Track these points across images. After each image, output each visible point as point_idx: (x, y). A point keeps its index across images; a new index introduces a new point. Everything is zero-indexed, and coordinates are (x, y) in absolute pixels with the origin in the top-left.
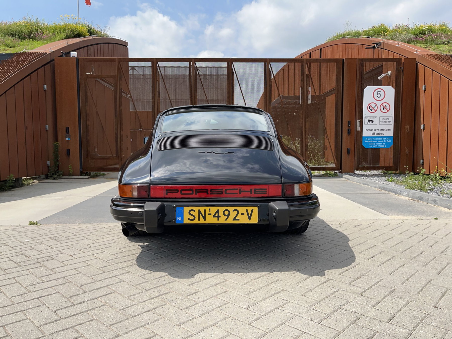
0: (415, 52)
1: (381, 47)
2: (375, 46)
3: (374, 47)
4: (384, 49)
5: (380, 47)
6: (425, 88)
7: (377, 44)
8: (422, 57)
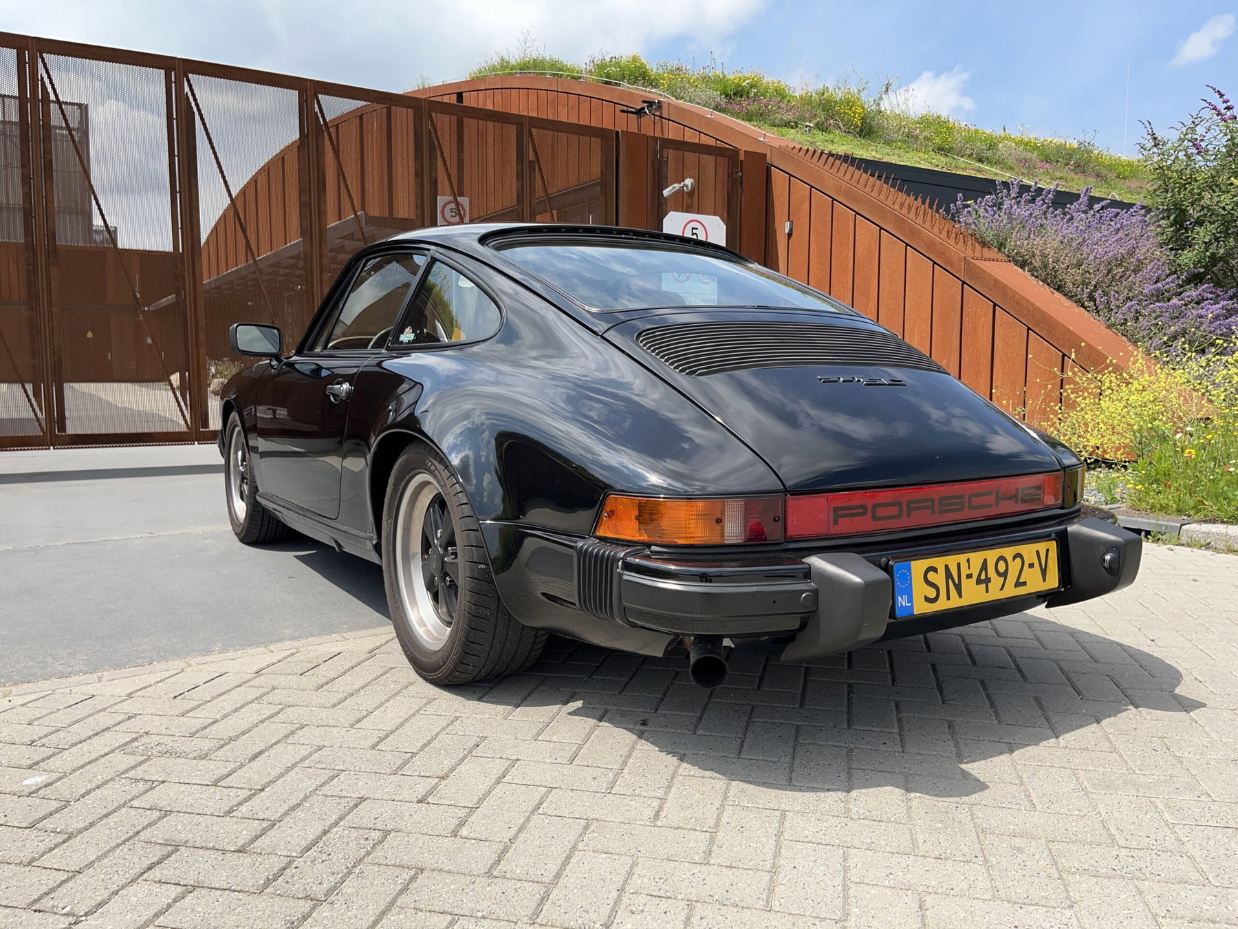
0: (762, 139)
1: (661, 113)
2: (644, 108)
3: (640, 112)
4: (669, 120)
5: (658, 113)
6: (791, 229)
7: (650, 104)
8: (782, 152)
